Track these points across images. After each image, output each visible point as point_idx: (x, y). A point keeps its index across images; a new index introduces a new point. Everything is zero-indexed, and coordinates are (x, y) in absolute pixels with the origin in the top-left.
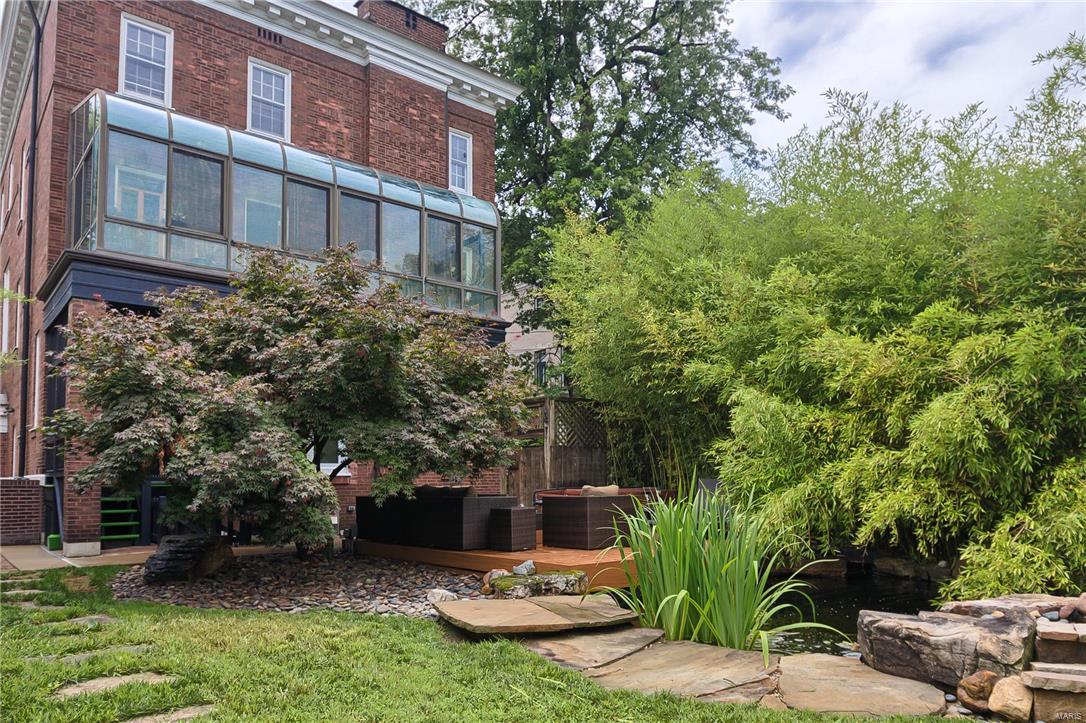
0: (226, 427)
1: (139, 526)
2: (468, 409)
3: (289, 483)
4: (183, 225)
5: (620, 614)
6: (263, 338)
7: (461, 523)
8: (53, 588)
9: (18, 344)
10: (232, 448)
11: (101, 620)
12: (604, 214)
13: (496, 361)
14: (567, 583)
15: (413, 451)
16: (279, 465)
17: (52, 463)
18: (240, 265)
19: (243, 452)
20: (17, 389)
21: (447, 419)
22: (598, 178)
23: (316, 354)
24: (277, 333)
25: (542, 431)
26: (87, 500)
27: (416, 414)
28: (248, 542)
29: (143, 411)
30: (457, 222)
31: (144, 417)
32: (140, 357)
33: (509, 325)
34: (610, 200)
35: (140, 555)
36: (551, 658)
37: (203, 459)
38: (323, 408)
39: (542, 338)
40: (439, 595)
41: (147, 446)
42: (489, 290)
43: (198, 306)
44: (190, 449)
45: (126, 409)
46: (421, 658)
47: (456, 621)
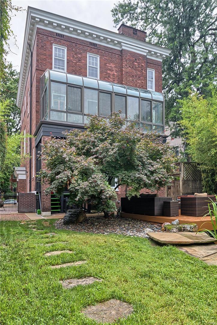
0: (85, 173)
1: (60, 207)
2: (157, 166)
3: (103, 191)
4: (71, 110)
5: (209, 239)
6: (95, 144)
7: (154, 206)
8: (39, 225)
9: (28, 152)
10: (87, 180)
11: (53, 234)
12: (200, 93)
13: (165, 149)
14: (191, 228)
15: (139, 180)
16: (100, 186)
17: (38, 187)
18: (87, 121)
19: (90, 181)
20: (28, 166)
21: (150, 169)
22: (198, 80)
23: (110, 148)
24: (99, 142)
25: (179, 174)
26: (47, 199)
27: (140, 168)
28: (90, 213)
29: (63, 169)
30: (150, 101)
31: (63, 171)
32: (62, 152)
33: (168, 136)
34: (201, 88)
35: (62, 216)
36: (187, 253)
37: (79, 184)
38: (112, 167)
39: (178, 142)
40: (148, 230)
41: (64, 180)
42: (161, 124)
43: (76, 135)
44: (76, 181)
45: (59, 168)
46: (145, 250)
47: (155, 239)
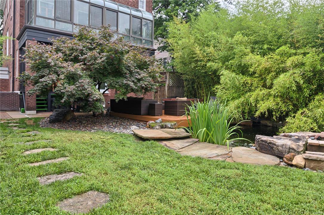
0: (72, 78)
1: (47, 106)
2: (143, 74)
3: (91, 95)
4: (59, 18)
5: (186, 134)
6: (83, 52)
7: (141, 107)
8: (22, 123)
9: (11, 53)
10: (74, 84)
11: (36, 133)
12: (185, 18)
13: (152, 61)
14: (171, 125)
15: (127, 86)
16: (88, 90)
17: (22, 88)
18: (76, 31)
19: (77, 85)
20: (11, 66)
21: (137, 77)
22: (184, 6)
23: (99, 57)
24: (87, 51)
25: (165, 81)
26: (32, 99)
27: (128, 76)
28: (79, 112)
29: (48, 73)
30: (141, 19)
31: (48, 75)
32: (47, 57)
33: (156, 50)
34: (187, 13)
35: (48, 114)
36: (166, 146)
37: (65, 87)
38: (101, 73)
39: (165, 54)
40: (134, 128)
41: (49, 83)
42: (150, 39)
43: (64, 42)
44: (62, 84)
45: (43, 72)
46: (129, 145)
47: (139, 135)
